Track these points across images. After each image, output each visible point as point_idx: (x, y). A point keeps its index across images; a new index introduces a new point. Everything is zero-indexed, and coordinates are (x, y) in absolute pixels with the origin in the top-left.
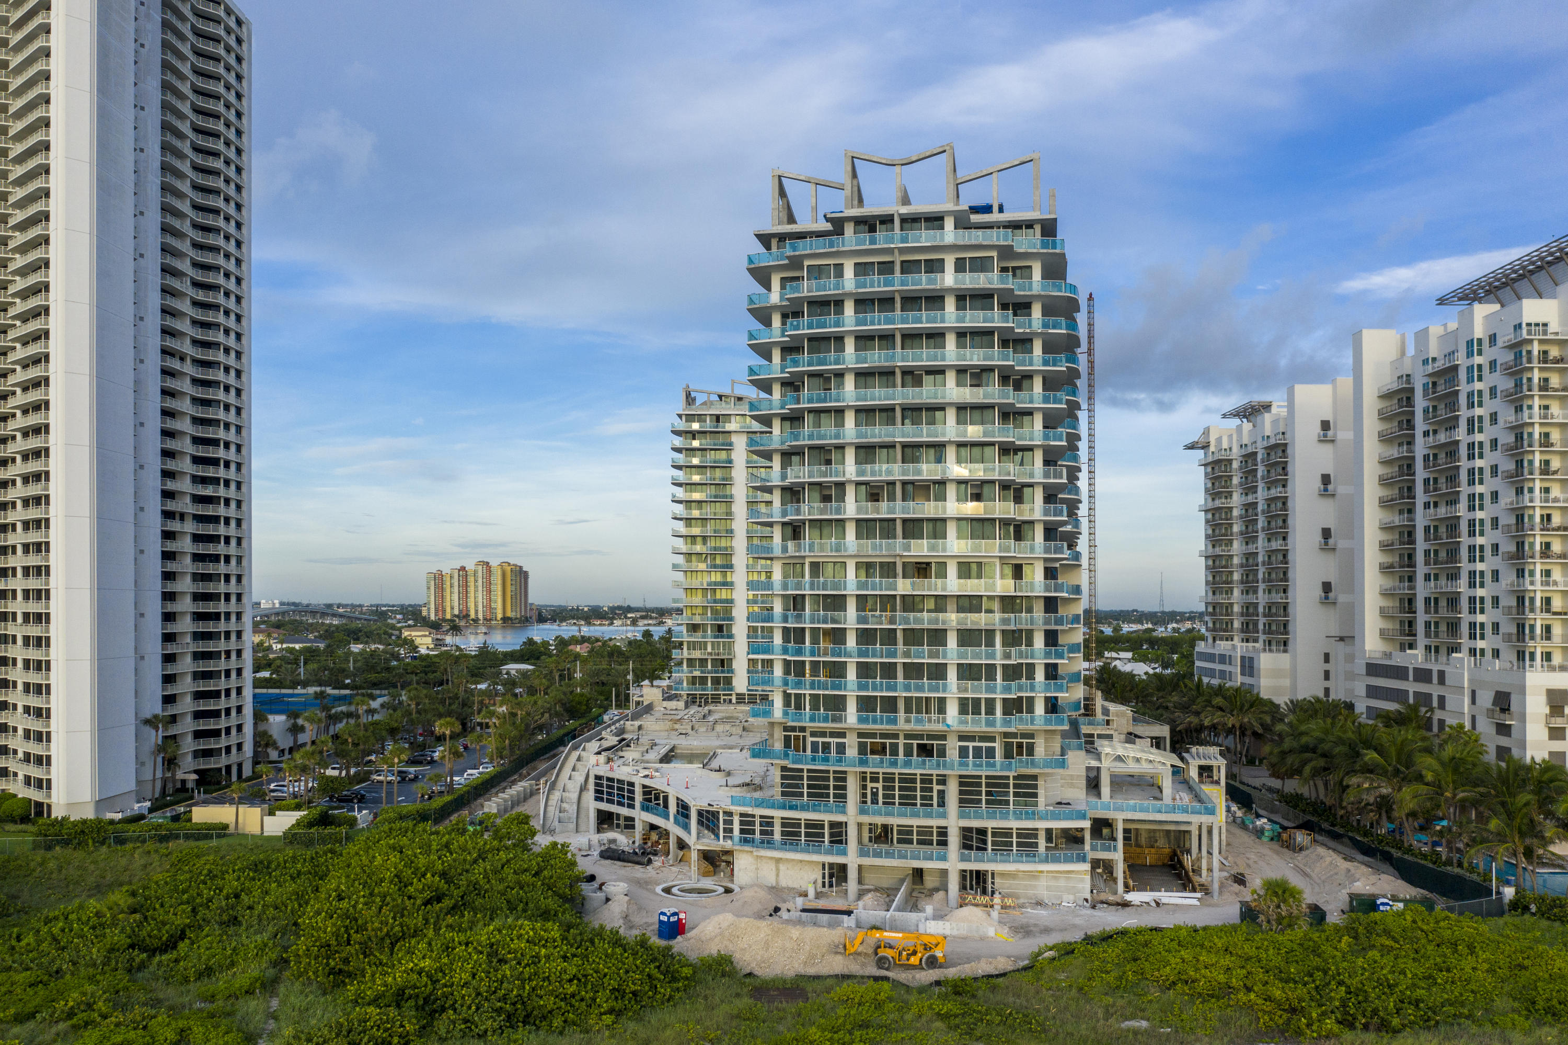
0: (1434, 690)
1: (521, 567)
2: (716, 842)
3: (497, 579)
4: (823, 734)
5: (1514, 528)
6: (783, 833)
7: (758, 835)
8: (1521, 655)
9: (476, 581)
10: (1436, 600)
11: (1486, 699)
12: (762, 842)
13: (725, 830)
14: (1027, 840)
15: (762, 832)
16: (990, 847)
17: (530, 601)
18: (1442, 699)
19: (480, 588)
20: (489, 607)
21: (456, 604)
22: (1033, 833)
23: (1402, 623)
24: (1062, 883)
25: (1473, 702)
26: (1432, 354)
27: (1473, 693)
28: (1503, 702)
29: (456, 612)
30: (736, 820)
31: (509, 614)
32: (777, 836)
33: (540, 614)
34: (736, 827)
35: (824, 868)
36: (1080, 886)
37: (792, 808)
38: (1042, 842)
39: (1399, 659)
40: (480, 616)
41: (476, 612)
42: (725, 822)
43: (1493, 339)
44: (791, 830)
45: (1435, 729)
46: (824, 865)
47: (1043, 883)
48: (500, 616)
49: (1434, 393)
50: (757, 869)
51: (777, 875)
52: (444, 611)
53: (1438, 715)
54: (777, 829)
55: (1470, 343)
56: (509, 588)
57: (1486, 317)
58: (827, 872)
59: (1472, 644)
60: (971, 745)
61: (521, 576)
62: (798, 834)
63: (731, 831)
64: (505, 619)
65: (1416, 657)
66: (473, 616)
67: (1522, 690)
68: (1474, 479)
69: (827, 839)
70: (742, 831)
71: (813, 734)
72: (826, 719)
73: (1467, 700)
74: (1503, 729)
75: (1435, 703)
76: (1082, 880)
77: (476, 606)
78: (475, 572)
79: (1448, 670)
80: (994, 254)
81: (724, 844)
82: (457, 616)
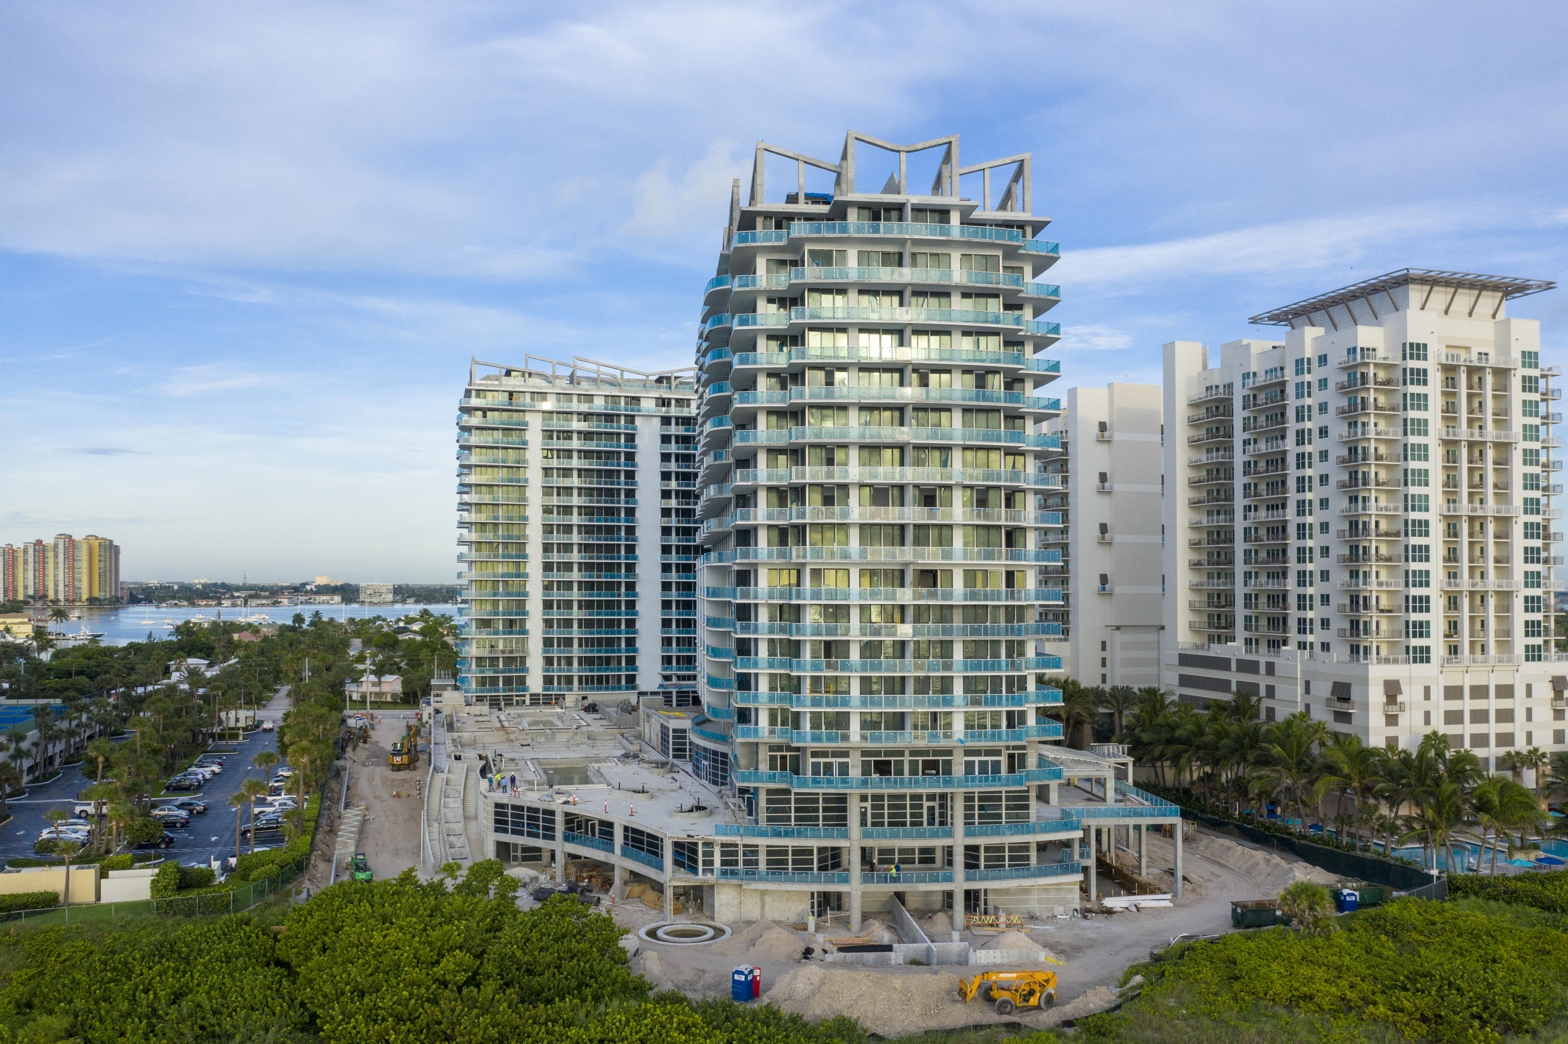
0: (1263, 681)
1: (111, 541)
2: (691, 876)
3: (83, 555)
4: (824, 754)
5: (1347, 533)
6: (769, 862)
7: (741, 865)
8: (1354, 649)
9: (56, 556)
10: (1256, 596)
11: (1322, 689)
12: (747, 873)
13: (704, 863)
14: (1019, 854)
15: (746, 863)
16: (982, 863)
17: (122, 579)
18: (1271, 691)
19: (61, 566)
20: (72, 585)
21: (31, 583)
22: (1025, 847)
23: (1210, 616)
24: (1052, 895)
25: (1307, 691)
26: (1253, 369)
27: (1307, 684)
28: (1342, 693)
29: (31, 592)
30: (717, 851)
31: (96, 594)
32: (762, 866)
33: (131, 594)
34: (717, 859)
35: (812, 897)
36: (1070, 896)
37: (778, 834)
38: (1033, 854)
39: (1217, 650)
40: (61, 597)
41: (56, 592)
42: (705, 854)
43: (1323, 360)
44: (777, 858)
45: (1263, 716)
46: (812, 893)
47: (1034, 896)
48: (85, 596)
49: (1255, 405)
50: (740, 903)
51: (763, 908)
52: (15, 591)
53: (1266, 703)
54: (762, 858)
55: (1299, 363)
56: (96, 565)
57: (1316, 339)
58: (815, 901)
59: (1301, 638)
60: (977, 759)
61: (111, 551)
62: (785, 862)
63: (711, 863)
64: (92, 600)
65: (1235, 649)
66: (51, 595)
67: (1365, 682)
68: (1304, 487)
69: (815, 866)
70: (724, 863)
71: (814, 754)
72: (829, 739)
73: (1300, 690)
74: (1343, 717)
75: (1263, 693)
76: (1072, 891)
77: (56, 585)
78: (56, 546)
79: (1276, 661)
80: (1000, 254)
81: (701, 878)
82: (32, 597)
